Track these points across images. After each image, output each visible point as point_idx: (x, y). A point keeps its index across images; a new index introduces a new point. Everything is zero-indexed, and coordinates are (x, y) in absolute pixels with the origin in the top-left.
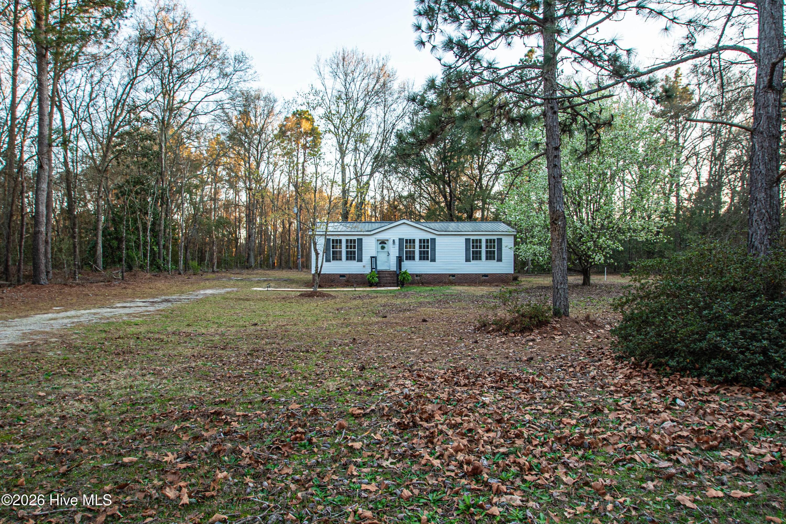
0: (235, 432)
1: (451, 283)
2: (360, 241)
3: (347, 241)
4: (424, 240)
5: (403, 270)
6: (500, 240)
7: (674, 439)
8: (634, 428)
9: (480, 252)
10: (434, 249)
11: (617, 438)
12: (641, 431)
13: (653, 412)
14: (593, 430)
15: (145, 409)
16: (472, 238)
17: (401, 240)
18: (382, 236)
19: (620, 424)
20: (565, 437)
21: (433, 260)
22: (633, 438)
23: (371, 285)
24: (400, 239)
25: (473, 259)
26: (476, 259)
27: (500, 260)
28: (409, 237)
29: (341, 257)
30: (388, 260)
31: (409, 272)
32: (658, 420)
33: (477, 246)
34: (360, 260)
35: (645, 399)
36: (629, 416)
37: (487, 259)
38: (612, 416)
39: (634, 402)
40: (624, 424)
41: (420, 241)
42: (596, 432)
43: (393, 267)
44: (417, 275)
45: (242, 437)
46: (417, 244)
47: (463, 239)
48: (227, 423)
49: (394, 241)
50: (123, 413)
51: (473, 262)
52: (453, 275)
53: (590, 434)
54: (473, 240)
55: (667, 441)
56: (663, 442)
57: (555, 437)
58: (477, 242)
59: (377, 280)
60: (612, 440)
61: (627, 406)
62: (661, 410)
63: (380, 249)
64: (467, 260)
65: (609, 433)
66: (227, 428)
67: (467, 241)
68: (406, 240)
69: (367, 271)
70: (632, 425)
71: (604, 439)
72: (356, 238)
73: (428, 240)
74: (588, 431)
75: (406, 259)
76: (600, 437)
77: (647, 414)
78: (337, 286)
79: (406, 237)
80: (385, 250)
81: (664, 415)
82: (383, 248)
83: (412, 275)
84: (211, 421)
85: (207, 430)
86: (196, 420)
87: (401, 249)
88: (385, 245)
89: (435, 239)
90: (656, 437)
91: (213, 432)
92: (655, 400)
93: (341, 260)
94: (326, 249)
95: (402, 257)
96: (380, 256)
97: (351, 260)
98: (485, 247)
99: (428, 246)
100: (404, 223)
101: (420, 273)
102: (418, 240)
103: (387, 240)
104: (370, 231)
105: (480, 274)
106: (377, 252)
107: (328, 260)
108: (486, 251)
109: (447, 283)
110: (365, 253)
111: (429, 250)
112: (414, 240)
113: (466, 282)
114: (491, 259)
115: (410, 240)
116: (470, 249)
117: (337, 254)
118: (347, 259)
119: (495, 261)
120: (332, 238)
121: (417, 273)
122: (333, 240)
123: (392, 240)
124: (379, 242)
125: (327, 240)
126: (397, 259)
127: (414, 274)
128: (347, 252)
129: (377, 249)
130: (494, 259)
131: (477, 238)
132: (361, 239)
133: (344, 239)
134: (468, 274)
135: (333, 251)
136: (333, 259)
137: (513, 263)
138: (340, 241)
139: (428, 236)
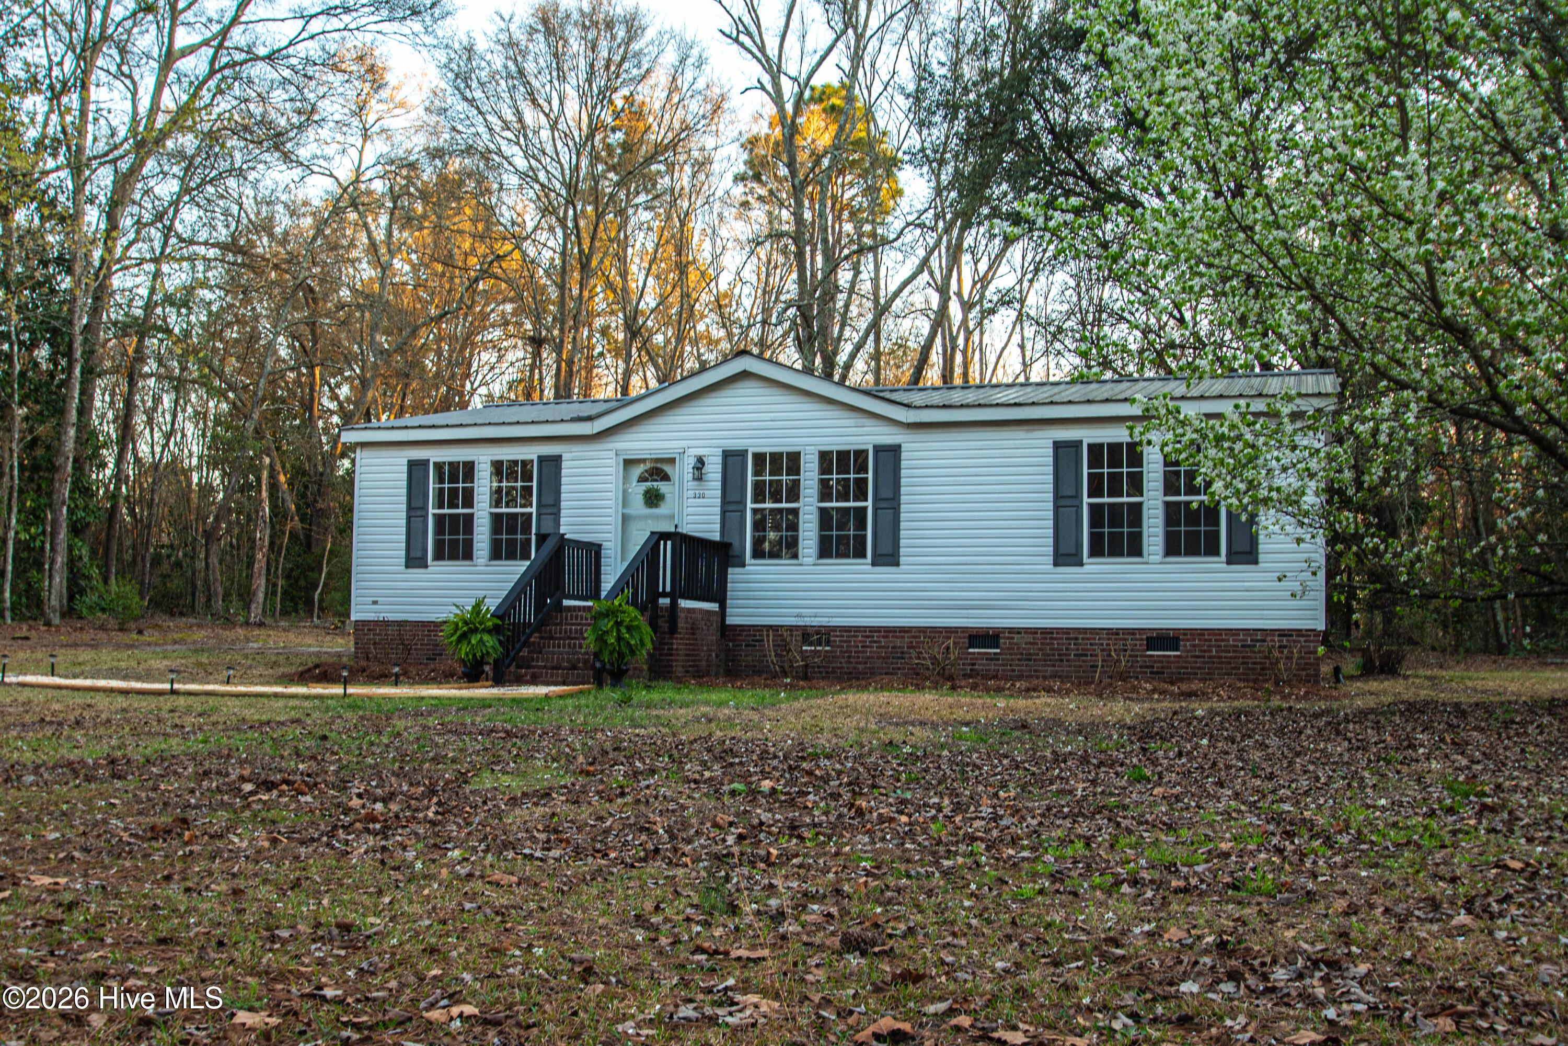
2: (552, 464)
3: (497, 467)
4: (843, 456)
9: (1137, 510)
10: (890, 502)
16: (1086, 436)
17: (732, 458)
18: (648, 441)
21: (888, 555)
24: (727, 454)
25: (1096, 552)
26: (1116, 552)
27: (1244, 552)
28: (770, 444)
29: (469, 544)
33: (1115, 480)
37: (1172, 548)
41: (825, 457)
44: (807, 634)
46: (808, 476)
47: (1038, 449)
49: (700, 463)
51: (1094, 567)
52: (990, 637)
54: (1095, 450)
58: (1115, 462)
63: (638, 506)
64: (1065, 556)
67: (1064, 452)
68: (759, 458)
72: (531, 453)
73: (861, 455)
75: (758, 553)
79: (756, 443)
80: (663, 510)
82: (653, 499)
83: (779, 631)
87: (730, 504)
88: (663, 487)
89: (895, 451)
93: (468, 555)
94: (410, 507)
95: (736, 543)
96: (639, 538)
97: (511, 556)
98: (1160, 485)
99: (861, 484)
100: (745, 375)
101: (824, 621)
102: (816, 458)
103: (672, 461)
104: (590, 419)
105: (1132, 632)
106: (626, 519)
107: (415, 560)
108: (1167, 504)
109: (951, 678)
110: (570, 527)
111: (869, 504)
112: (794, 459)
113: (1054, 676)
114: (1193, 550)
115: (776, 458)
116: (1078, 496)
117: (454, 530)
118: (496, 554)
119: (1218, 563)
120: (435, 455)
121: (807, 621)
122: (439, 466)
123: (692, 461)
124: (638, 470)
125: (416, 468)
126: (655, 549)
127: (791, 628)
128: (497, 519)
129: (625, 503)
130: (1213, 550)
131: (1119, 434)
132: (556, 461)
133: (483, 458)
134: (1067, 631)
135: (439, 519)
136: (439, 556)
137: (1322, 574)
138: (469, 468)
139: (862, 436)
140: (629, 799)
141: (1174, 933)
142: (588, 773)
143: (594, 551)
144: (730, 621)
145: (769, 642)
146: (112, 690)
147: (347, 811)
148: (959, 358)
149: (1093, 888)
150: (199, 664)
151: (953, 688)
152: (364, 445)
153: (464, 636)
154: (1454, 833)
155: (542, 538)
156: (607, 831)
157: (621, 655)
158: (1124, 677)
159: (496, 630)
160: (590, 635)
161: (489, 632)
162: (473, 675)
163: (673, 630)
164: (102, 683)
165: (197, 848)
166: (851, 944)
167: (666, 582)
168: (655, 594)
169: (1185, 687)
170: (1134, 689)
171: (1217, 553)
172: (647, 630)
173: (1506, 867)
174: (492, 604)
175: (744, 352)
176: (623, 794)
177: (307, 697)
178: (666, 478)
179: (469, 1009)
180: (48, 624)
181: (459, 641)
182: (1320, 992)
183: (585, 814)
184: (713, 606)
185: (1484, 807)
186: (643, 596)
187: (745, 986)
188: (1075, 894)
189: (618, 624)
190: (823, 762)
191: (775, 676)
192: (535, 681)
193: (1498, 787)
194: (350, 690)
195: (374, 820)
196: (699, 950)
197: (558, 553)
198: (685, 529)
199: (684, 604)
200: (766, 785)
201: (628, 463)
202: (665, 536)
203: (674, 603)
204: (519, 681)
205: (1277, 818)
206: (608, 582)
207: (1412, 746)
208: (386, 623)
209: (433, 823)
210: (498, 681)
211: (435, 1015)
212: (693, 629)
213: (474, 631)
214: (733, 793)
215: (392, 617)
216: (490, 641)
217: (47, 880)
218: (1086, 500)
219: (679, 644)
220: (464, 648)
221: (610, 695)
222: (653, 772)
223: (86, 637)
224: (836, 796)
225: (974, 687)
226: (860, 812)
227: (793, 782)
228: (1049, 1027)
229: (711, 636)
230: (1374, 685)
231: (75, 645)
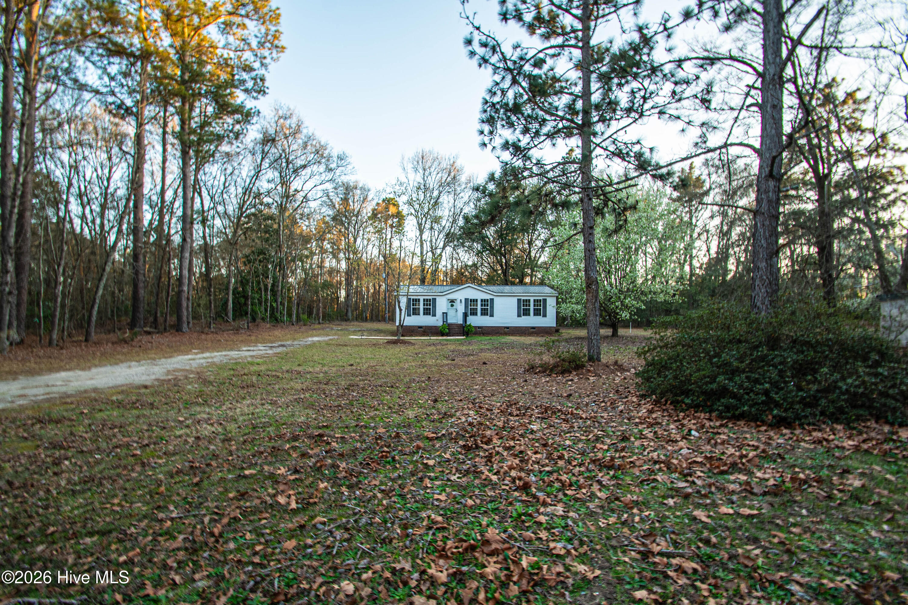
0: (335, 450)
1: (506, 334)
2: (434, 300)
3: (424, 300)
4: (485, 300)
5: (468, 323)
6: (545, 300)
7: (690, 463)
8: (656, 453)
9: (529, 310)
10: (492, 307)
11: (642, 461)
12: (662, 456)
13: (672, 441)
14: (622, 454)
15: (264, 431)
16: (523, 298)
17: (466, 300)
18: (451, 297)
19: (644, 450)
20: (599, 460)
21: (492, 315)
22: (656, 462)
23: (443, 335)
25: (523, 315)
26: (526, 315)
27: (545, 315)
28: (472, 298)
29: (419, 312)
30: (456, 316)
31: (473, 325)
32: (676, 448)
33: (526, 305)
34: (434, 315)
35: (665, 430)
36: (652, 444)
37: (534, 315)
38: (637, 443)
39: (655, 433)
40: (647, 450)
41: (482, 300)
42: (624, 456)
43: (460, 321)
44: (479, 327)
45: (340, 455)
46: (479, 303)
47: (514, 301)
48: (328, 443)
49: (461, 300)
50: (245, 434)
51: (523, 317)
52: (508, 328)
53: (619, 457)
54: (523, 300)
55: (684, 465)
56: (681, 466)
57: (591, 459)
58: (526, 302)
59: (447, 330)
60: (637, 463)
61: (650, 435)
62: (679, 439)
63: (450, 307)
64: (519, 316)
65: (635, 457)
66: (328, 448)
67: (519, 300)
68: (471, 300)
69: (440, 323)
70: (654, 451)
71: (631, 462)
72: (431, 298)
73: (488, 300)
74: (617, 455)
75: (471, 315)
76: (628, 460)
77: (667, 443)
78: (416, 336)
79: (470, 297)
80: (454, 307)
81: (681, 444)
82: (452, 306)
83: (475, 327)
84: (316, 442)
85: (312, 449)
86: (304, 441)
87: (466, 307)
88: (454, 304)
89: (493, 299)
90: (675, 461)
91: (316, 451)
92: (674, 431)
93: (418, 315)
94: (408, 306)
97: (427, 315)
98: (533, 306)
99: (488, 304)
101: (483, 325)
102: (480, 300)
103: (456, 299)
104: (442, 292)
105: (530, 327)
106: (448, 309)
107: (408, 315)
108: (534, 308)
111: (489, 307)
112: (477, 300)
113: (518, 333)
114: (538, 315)
115: (474, 300)
117: (416, 310)
118: (424, 314)
119: (541, 317)
120: (412, 297)
121: (480, 325)
122: (413, 299)
124: (449, 301)
125: (408, 300)
126: (464, 315)
127: (477, 326)
128: (424, 308)
129: (448, 307)
131: (527, 298)
133: (422, 298)
134: (519, 327)
135: (413, 308)
136: (413, 315)
138: (419, 300)
139: (488, 297)
171: (541, 315)
175: (468, 283)
178: (454, 302)
192: (453, 336)
197: (443, 315)
198: (458, 311)
201: (448, 299)
204: (451, 336)
206: (448, 319)
208: (403, 326)
218: (522, 308)
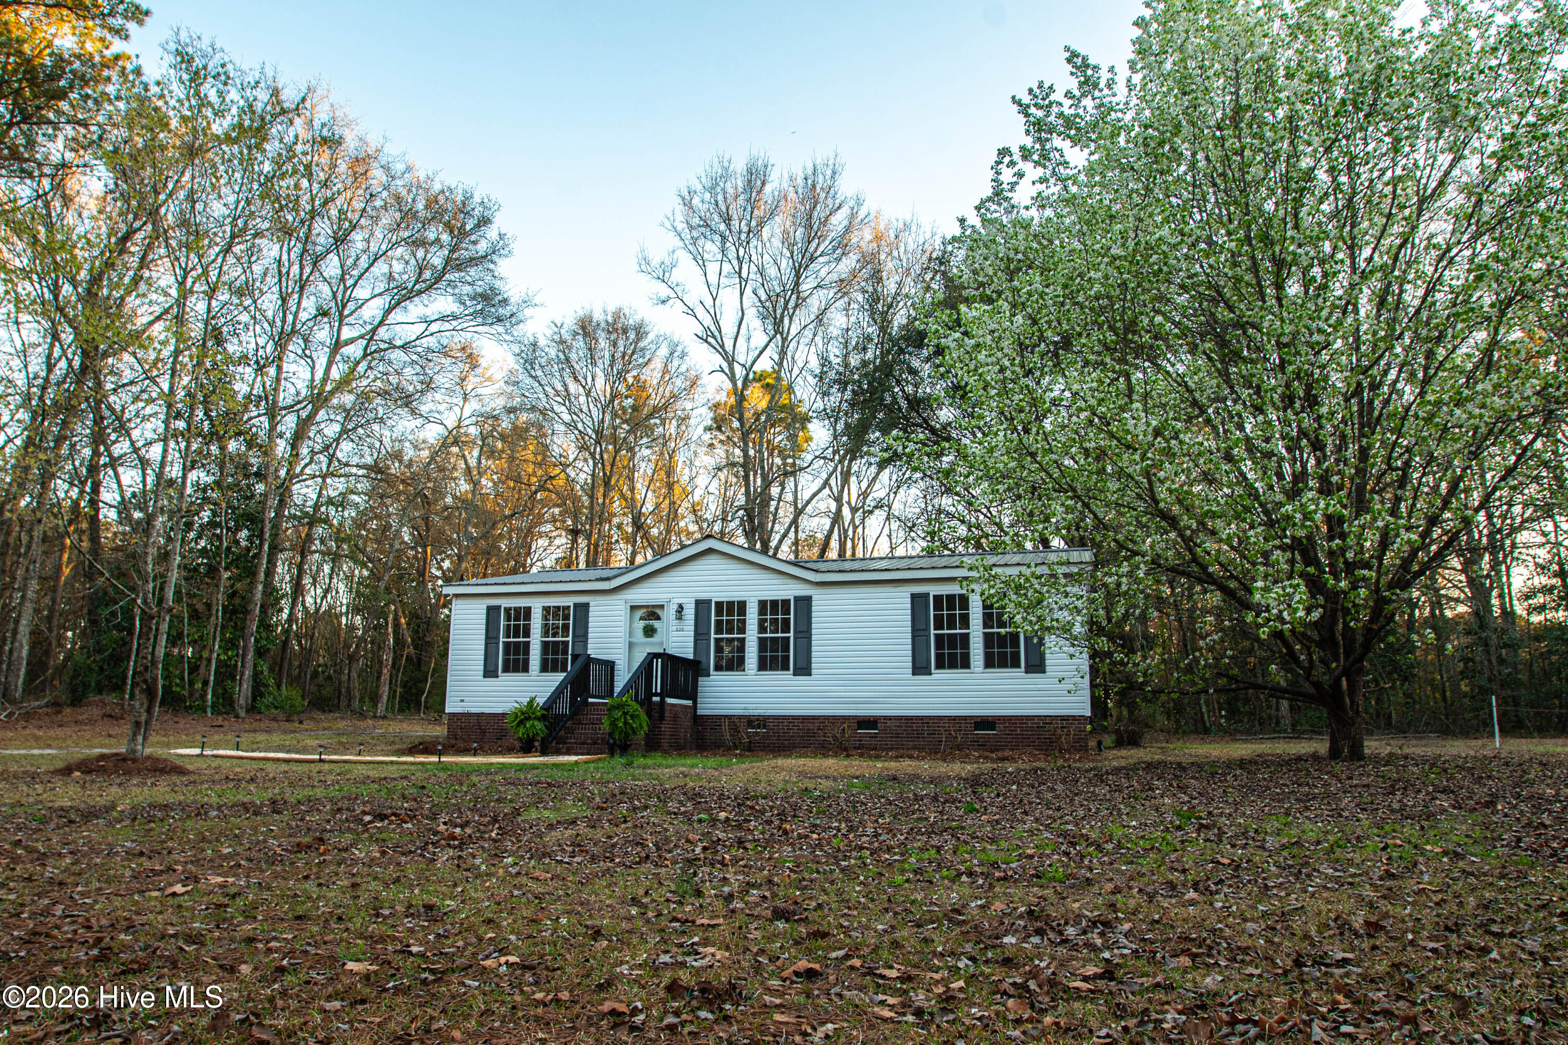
1: (865, 749)
2: (582, 609)
3: (546, 609)
4: (774, 603)
9: (966, 638)
10: (805, 634)
16: (932, 590)
17: (701, 605)
18: (645, 594)
21: (804, 669)
24: (698, 603)
25: (940, 666)
26: (953, 666)
27: (1036, 667)
28: (726, 596)
29: (526, 662)
33: (951, 618)
37: (989, 663)
41: (762, 604)
44: (752, 721)
46: (752, 617)
47: (901, 599)
49: (681, 608)
51: (940, 676)
52: (871, 722)
54: (938, 599)
58: (951, 607)
63: (639, 636)
64: (920, 668)
67: (918, 601)
68: (719, 605)
72: (569, 601)
73: (786, 603)
75: (718, 668)
79: (717, 596)
80: (656, 639)
82: (649, 632)
83: (733, 720)
87: (700, 635)
88: (656, 624)
89: (808, 600)
93: (526, 669)
94: (488, 637)
95: (703, 660)
96: (640, 657)
97: (555, 670)
98: (981, 622)
99: (786, 622)
100: (710, 551)
101: (762, 712)
102: (756, 605)
103: (662, 607)
104: (608, 579)
105: (965, 718)
106: (631, 645)
107: (490, 672)
108: (985, 634)
109: (846, 749)
110: (594, 650)
111: (791, 634)
112: (742, 605)
113: (914, 748)
114: (1003, 664)
115: (731, 604)
116: (927, 629)
117: (517, 653)
118: (544, 668)
119: (1019, 673)
120: (505, 603)
121: (751, 712)
122: (508, 610)
123: (676, 607)
124: (639, 613)
125: (492, 611)
126: (650, 664)
127: (740, 717)
128: (545, 645)
129: (631, 635)
130: (1016, 664)
131: (954, 589)
132: (586, 606)
133: (537, 606)
134: (921, 718)
135: (507, 645)
136: (506, 670)
137: (1087, 678)
138: (528, 611)
139: (786, 591)
140: (629, 824)
141: (998, 906)
142: (602, 809)
143: (610, 666)
144: (699, 712)
145: (726, 726)
146: (278, 760)
147: (436, 833)
148: (849, 544)
149: (943, 878)
150: (340, 743)
151: (848, 756)
152: (457, 596)
153: (521, 722)
154: (1183, 842)
155: (575, 657)
156: (614, 846)
157: (627, 735)
158: (959, 748)
159: (543, 718)
160: (606, 721)
161: (538, 719)
162: (527, 748)
163: (662, 718)
164: (272, 755)
165: (328, 858)
166: (779, 914)
167: (657, 686)
168: (650, 694)
169: (1000, 754)
170: (967, 756)
171: (1019, 666)
172: (644, 717)
173: (1218, 862)
174: (541, 701)
175: (709, 536)
176: (625, 822)
177: (412, 764)
178: (658, 618)
179: (512, 959)
180: (237, 717)
181: (518, 725)
182: (1099, 942)
183: (599, 834)
184: (689, 703)
185: (1202, 825)
186: (642, 695)
187: (706, 942)
188: (931, 882)
189: (625, 714)
190: (761, 801)
191: (729, 749)
192: (568, 753)
193: (1210, 813)
194: (443, 759)
195: (454, 838)
196: (675, 919)
197: (585, 669)
198: (670, 651)
199: (670, 701)
200: (723, 815)
201: (633, 608)
202: (656, 656)
203: (663, 700)
204: (558, 752)
205: (1064, 834)
206: (619, 686)
207: (1151, 789)
208: (469, 715)
209: (495, 841)
210: (544, 753)
211: (488, 963)
212: (675, 718)
213: (529, 718)
214: (700, 821)
215: (474, 710)
216: (539, 725)
217: (220, 879)
218: (933, 632)
219: (665, 727)
220: (521, 730)
221: (619, 760)
222: (646, 807)
223: (262, 725)
224: (769, 822)
225: (861, 755)
226: (786, 832)
227: (740, 813)
228: (914, 966)
229: (687, 722)
230: (1124, 753)
231: (255, 731)
